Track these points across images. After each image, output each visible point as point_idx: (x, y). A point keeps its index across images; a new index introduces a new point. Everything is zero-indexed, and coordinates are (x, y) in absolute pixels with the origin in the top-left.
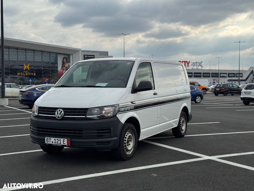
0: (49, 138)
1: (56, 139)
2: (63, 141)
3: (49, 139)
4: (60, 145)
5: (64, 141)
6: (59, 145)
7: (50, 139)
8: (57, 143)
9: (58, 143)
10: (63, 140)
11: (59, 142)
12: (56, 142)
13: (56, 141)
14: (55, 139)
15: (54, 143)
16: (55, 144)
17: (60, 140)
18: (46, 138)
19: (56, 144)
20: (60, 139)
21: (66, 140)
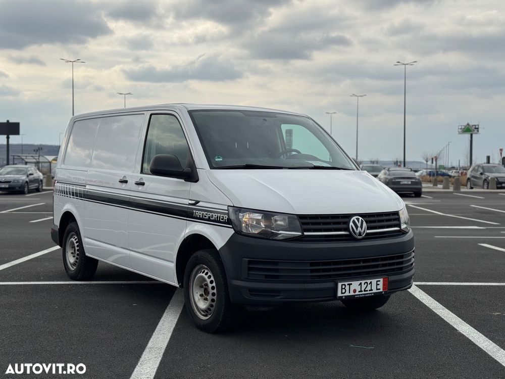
0: (346, 283)
1: (363, 282)
2: (377, 285)
3: (348, 284)
4: (371, 293)
5: (378, 283)
6: (369, 294)
7: (350, 285)
8: (365, 291)
9: (367, 291)
10: (377, 281)
11: (369, 288)
12: (363, 289)
13: (364, 287)
14: (361, 284)
15: (357, 293)
16: (361, 294)
17: (371, 283)
18: (340, 285)
19: (363, 293)
20: (371, 280)
21: (381, 280)
